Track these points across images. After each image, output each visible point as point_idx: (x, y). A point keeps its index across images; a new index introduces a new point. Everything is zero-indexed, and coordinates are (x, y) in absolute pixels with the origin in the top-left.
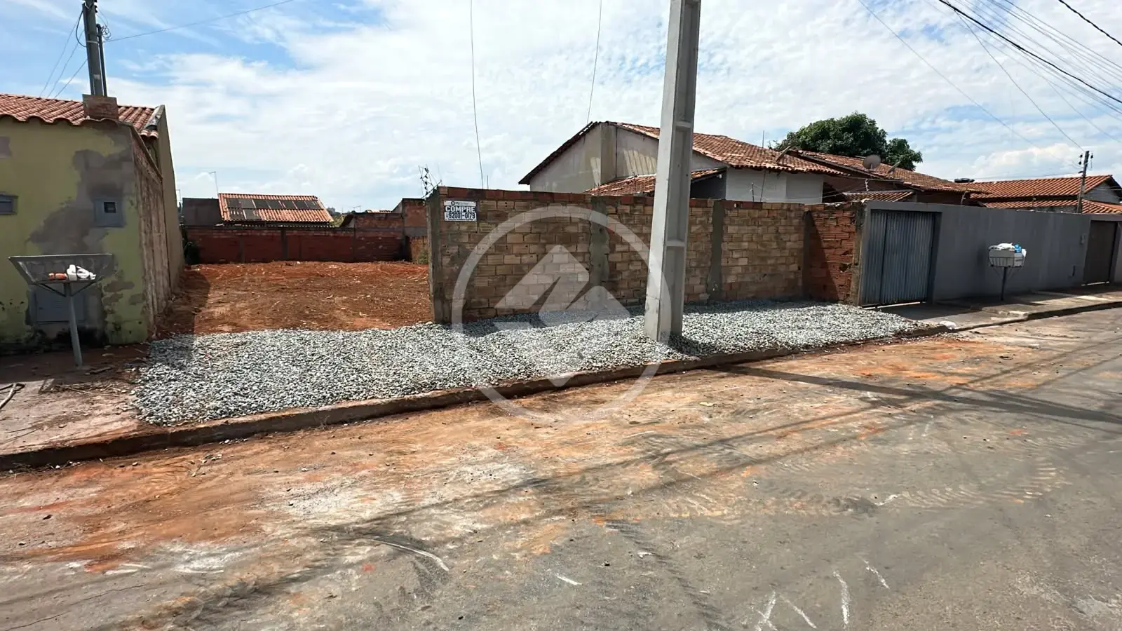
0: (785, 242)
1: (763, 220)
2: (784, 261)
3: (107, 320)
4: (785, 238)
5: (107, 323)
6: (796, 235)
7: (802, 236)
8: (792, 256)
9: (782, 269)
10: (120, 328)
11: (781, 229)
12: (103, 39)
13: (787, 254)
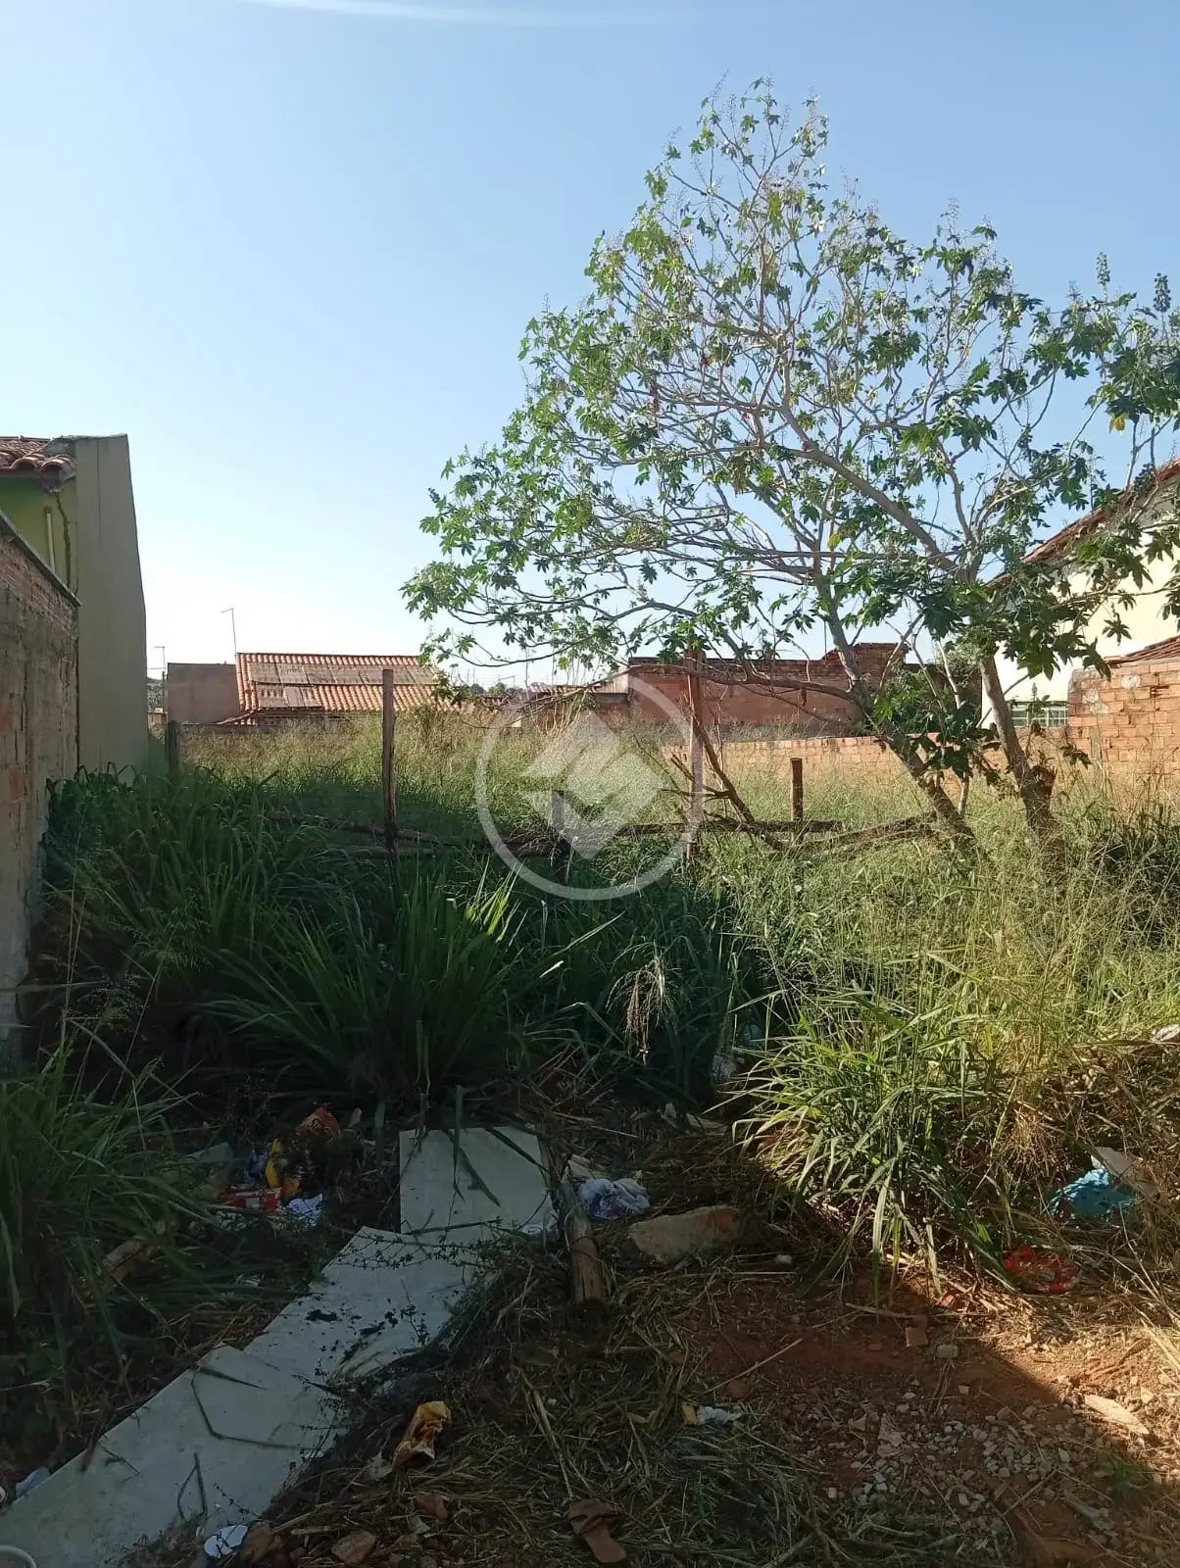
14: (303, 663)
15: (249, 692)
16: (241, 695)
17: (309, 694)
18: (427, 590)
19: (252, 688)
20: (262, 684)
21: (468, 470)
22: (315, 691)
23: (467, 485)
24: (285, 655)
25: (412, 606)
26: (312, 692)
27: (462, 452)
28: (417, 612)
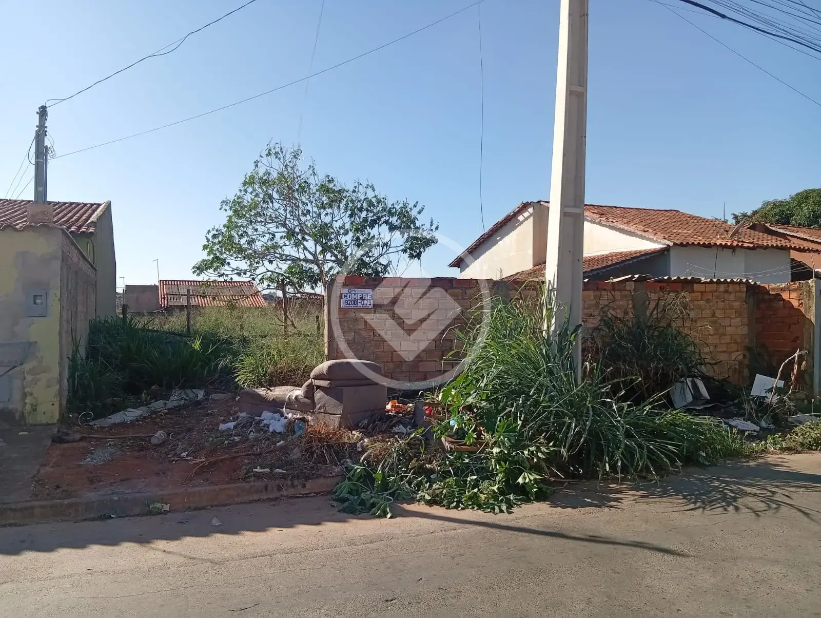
0: (725, 327)
1: (696, 303)
2: (725, 349)
3: (26, 401)
4: (726, 322)
5: (25, 403)
6: (738, 319)
7: (746, 320)
8: (736, 343)
9: (723, 357)
10: (36, 410)
11: (718, 314)
12: (48, 157)
13: (729, 341)
14: (191, 285)
15: (164, 298)
16: (160, 299)
17: (193, 299)
18: (198, 268)
19: (166, 296)
20: (171, 294)
21: (215, 232)
22: (196, 298)
23: (214, 236)
24: (183, 281)
25: (194, 272)
26: (195, 298)
27: (213, 227)
28: (195, 274)
